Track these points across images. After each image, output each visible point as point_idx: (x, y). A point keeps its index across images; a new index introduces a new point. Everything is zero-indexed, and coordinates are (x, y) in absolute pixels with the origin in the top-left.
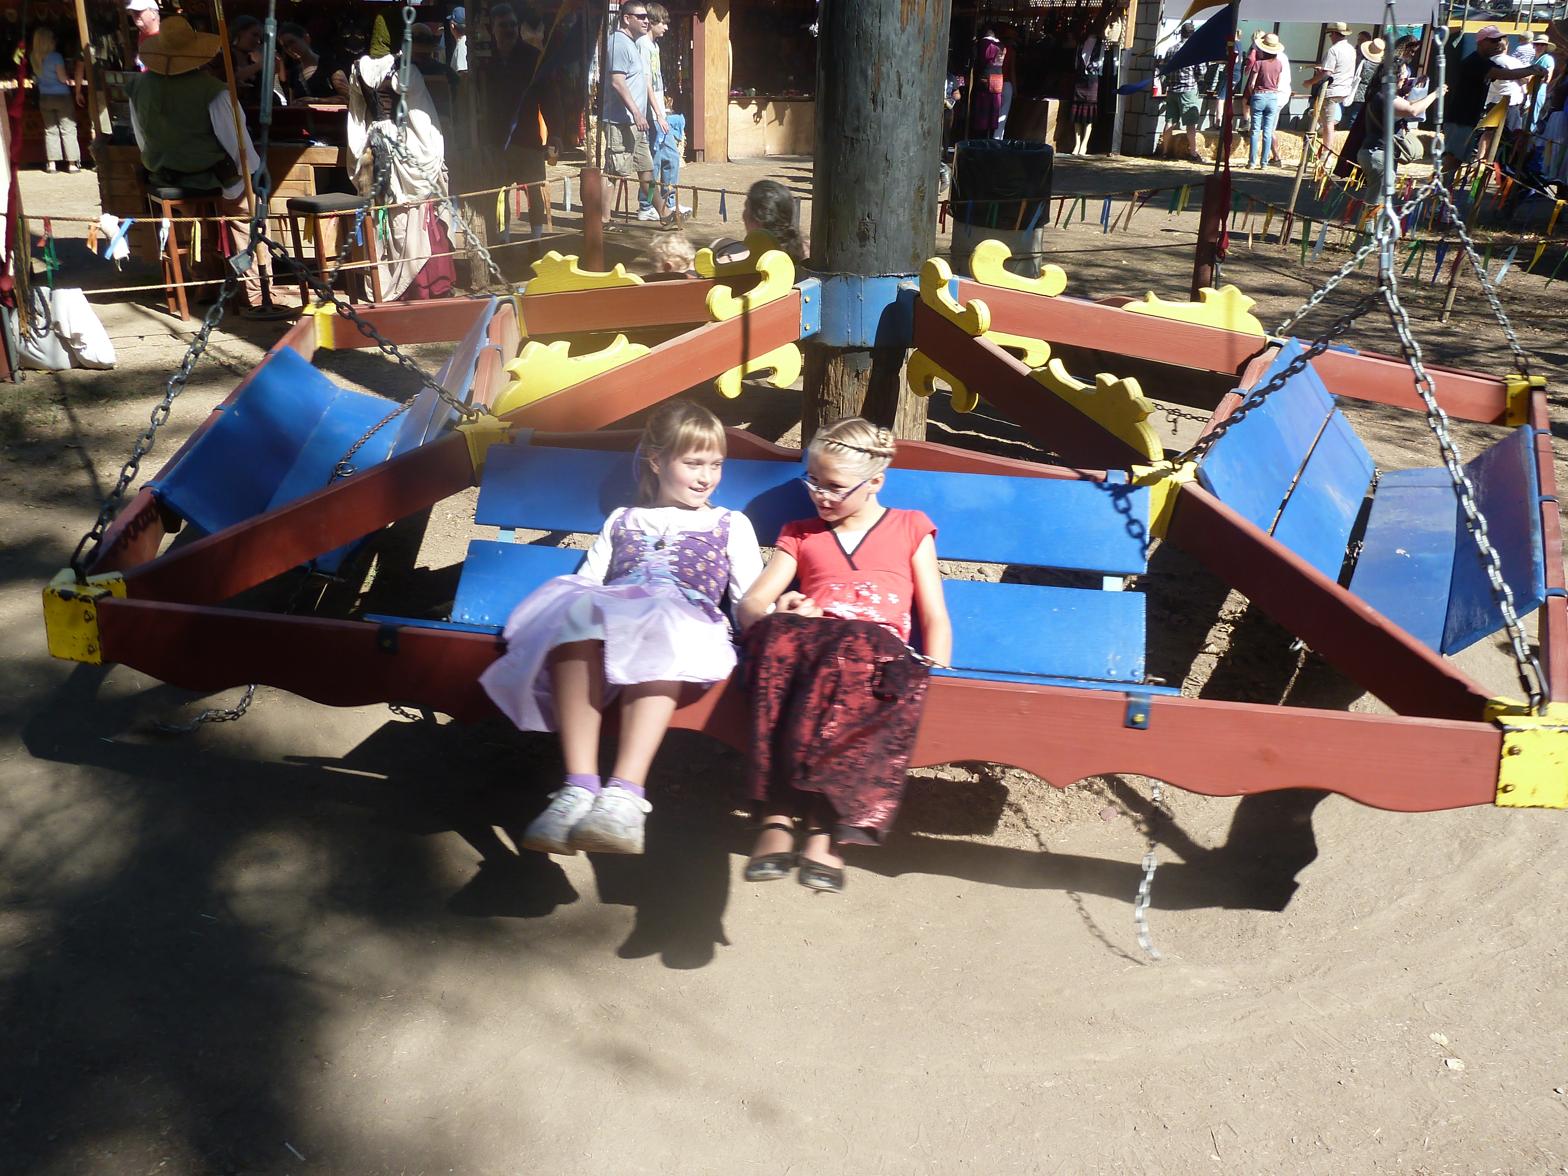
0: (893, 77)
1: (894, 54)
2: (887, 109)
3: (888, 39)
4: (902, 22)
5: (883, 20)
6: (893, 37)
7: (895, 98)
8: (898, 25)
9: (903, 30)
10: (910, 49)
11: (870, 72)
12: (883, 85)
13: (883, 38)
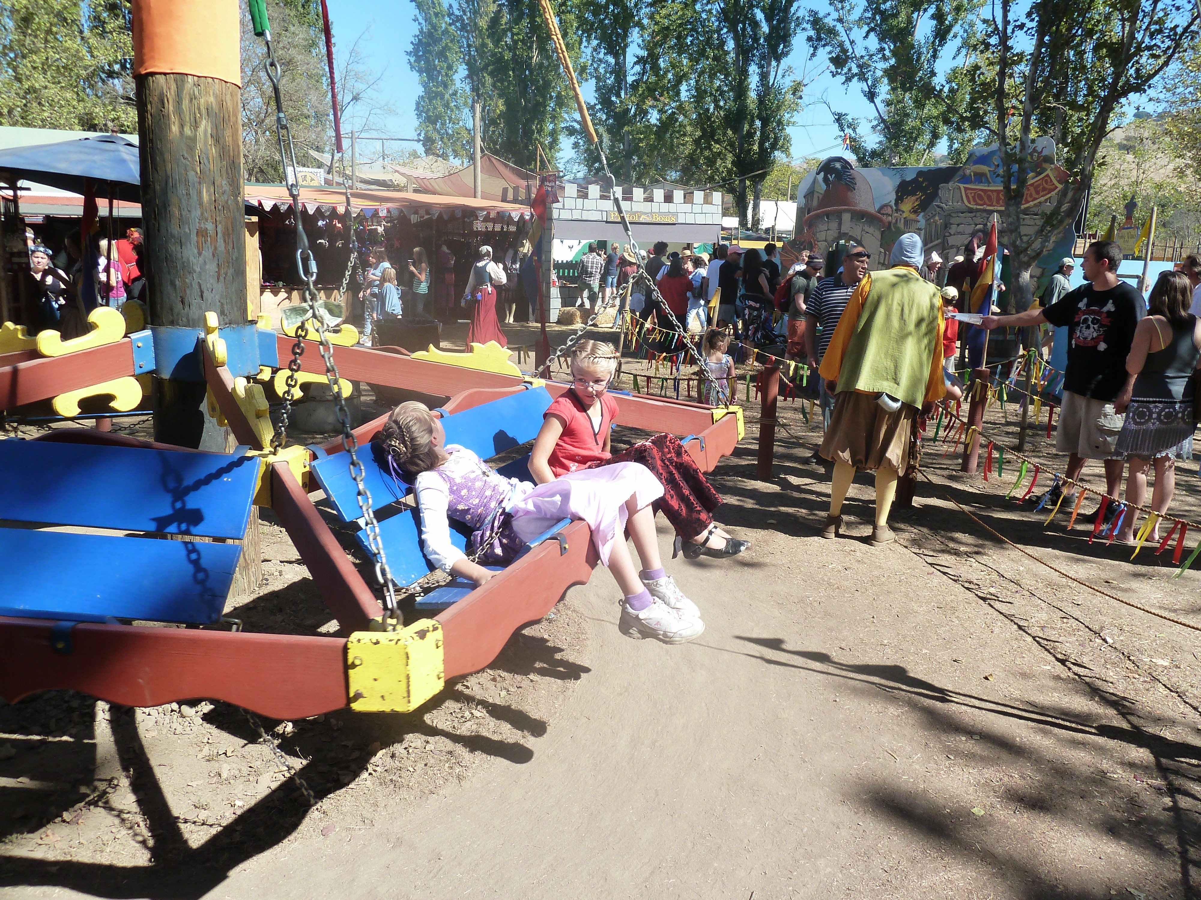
0: (195, 286)
1: (195, 272)
2: (193, 308)
3: (188, 259)
4: (199, 249)
5: (183, 247)
6: (192, 258)
7: (199, 300)
8: (196, 251)
9: (200, 254)
10: (207, 267)
11: (177, 282)
12: (188, 292)
13: (184, 259)
